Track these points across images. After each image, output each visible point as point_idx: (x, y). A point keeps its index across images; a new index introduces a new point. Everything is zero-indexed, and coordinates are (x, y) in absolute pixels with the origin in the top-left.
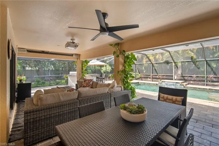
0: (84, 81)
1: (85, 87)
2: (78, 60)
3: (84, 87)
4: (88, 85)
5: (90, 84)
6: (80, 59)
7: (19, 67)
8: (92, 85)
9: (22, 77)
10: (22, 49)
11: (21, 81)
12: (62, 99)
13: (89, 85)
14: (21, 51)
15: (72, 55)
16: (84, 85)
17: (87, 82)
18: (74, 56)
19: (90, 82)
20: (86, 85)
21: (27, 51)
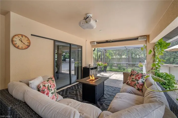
0: (131, 75)
4: (133, 83)
5: (138, 83)
10: (93, 43)
18: (139, 39)
19: (139, 78)
20: (130, 83)
21: (97, 43)
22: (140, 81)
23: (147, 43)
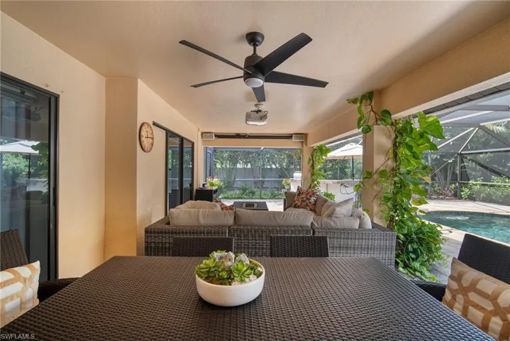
3: (296, 207)
4: (304, 204)
5: (310, 203)
6: (306, 145)
8: (315, 204)
10: (208, 135)
12: (202, 221)
13: (307, 205)
15: (289, 137)
16: (297, 202)
17: (303, 196)
18: (293, 137)
19: (310, 196)
20: (299, 204)
21: (216, 136)
22: (312, 200)
23: (304, 146)
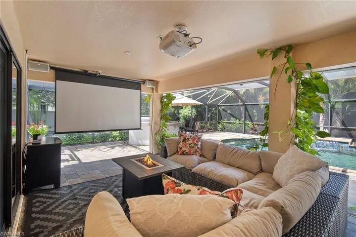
0: (183, 140)
1: (187, 154)
2: (153, 92)
3: (183, 154)
6: (157, 91)
7: (35, 106)
9: (40, 127)
10: (39, 64)
11: (35, 137)
13: (196, 150)
14: (37, 67)
15: (143, 82)
16: (184, 149)
18: (146, 84)
21: (51, 68)
23: (155, 92)
